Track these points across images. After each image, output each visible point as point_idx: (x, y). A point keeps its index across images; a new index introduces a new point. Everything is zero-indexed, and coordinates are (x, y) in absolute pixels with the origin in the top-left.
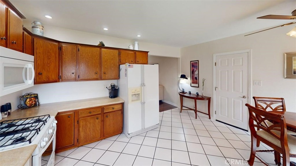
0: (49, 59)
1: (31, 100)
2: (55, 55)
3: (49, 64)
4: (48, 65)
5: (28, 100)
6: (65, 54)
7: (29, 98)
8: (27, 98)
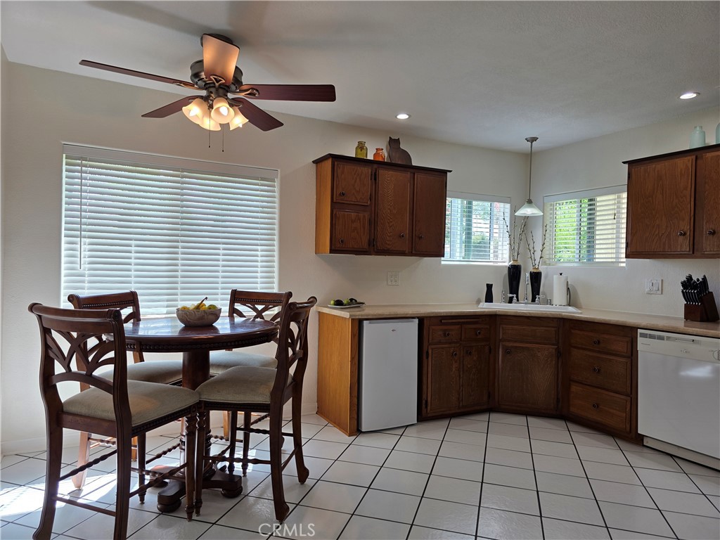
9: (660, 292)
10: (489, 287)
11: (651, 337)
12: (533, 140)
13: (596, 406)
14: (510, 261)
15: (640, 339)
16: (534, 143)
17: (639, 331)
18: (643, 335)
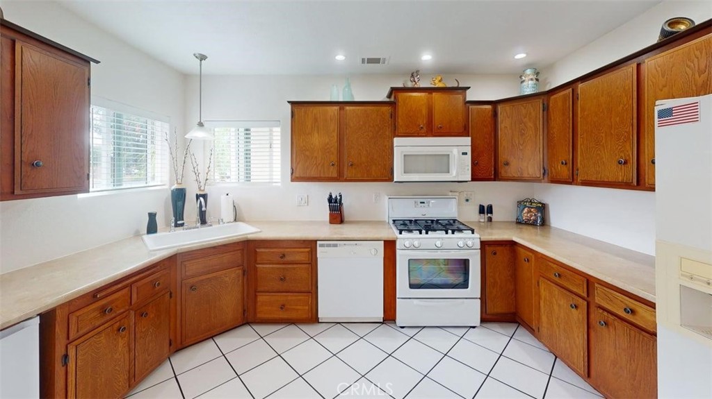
0: (523, 135)
1: (531, 212)
2: (535, 124)
3: (522, 145)
4: (521, 147)
5: (526, 210)
6: (553, 118)
7: (529, 207)
8: (525, 206)
9: (306, 204)
10: (152, 216)
11: (329, 246)
12: (202, 58)
13: (282, 307)
14: (171, 185)
15: (319, 249)
16: (203, 61)
17: (318, 242)
18: (322, 246)
